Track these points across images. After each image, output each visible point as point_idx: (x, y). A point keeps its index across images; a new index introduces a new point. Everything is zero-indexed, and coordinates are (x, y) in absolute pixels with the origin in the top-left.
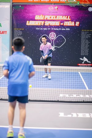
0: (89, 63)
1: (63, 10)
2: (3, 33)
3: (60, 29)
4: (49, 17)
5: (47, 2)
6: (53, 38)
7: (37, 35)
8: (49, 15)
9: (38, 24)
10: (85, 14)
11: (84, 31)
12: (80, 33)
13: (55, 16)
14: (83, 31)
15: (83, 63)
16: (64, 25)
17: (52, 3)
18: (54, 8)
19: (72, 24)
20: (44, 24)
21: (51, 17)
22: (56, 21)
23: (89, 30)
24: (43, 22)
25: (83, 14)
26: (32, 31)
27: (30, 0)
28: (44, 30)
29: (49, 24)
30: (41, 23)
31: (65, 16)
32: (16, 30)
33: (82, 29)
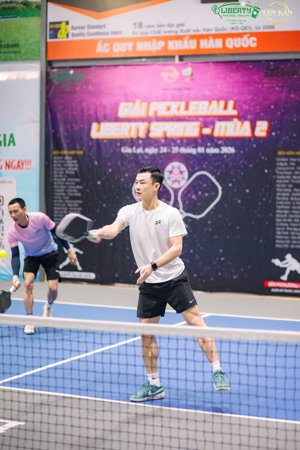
1: (213, 79)
2: (20, 165)
3: (201, 150)
4: (165, 108)
5: (158, 51)
6: (178, 182)
7: (127, 171)
8: (164, 100)
9: (130, 132)
10: (289, 92)
11: (286, 156)
12: (272, 165)
13: (183, 104)
14: (281, 156)
15: (284, 278)
16: (216, 134)
17: (173, 57)
18: (181, 75)
19: (241, 129)
20: (149, 131)
21: (169, 109)
22: (187, 120)
24: (143, 126)
25: (281, 92)
26: (109, 159)
27: (102, 50)
28: (147, 154)
29: (165, 133)
30: (138, 131)
31: (218, 100)
32: (60, 155)
33: (280, 150)
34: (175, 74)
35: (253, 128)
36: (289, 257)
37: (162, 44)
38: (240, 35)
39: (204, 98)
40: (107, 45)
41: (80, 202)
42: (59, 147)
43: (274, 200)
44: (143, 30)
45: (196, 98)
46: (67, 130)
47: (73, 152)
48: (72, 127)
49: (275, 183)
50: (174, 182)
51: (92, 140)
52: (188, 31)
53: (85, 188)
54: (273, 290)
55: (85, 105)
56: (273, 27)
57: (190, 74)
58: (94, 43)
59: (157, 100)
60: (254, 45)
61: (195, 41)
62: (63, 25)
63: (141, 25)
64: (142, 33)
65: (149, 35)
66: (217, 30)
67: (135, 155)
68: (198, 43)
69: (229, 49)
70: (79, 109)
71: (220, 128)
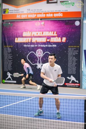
0: (76, 83)
1: (50, 25)
3: (47, 46)
4: (36, 34)
5: (34, 17)
6: (40, 55)
7: (26, 52)
8: (36, 31)
9: (26, 40)
10: (72, 29)
11: (71, 48)
12: (67, 50)
13: (41, 33)
14: (70, 48)
15: (70, 82)
16: (51, 41)
17: (39, 19)
18: (41, 24)
19: (58, 40)
20: (32, 40)
21: (37, 34)
22: (43, 37)
23: (76, 47)
24: (30, 39)
25: (70, 29)
26: (20, 48)
27: (18, 17)
28: (31, 47)
29: (36, 41)
30: (28, 40)
31: (52, 31)
32: (6, 47)
33: (69, 46)
34: (39, 24)
35: (62, 39)
36: (72, 76)
37: (35, 15)
38: (58, 13)
39: (47, 31)
40: (20, 15)
41: (12, 60)
42: (6, 45)
43: (68, 60)
44: (30, 11)
45: (45, 31)
46: (8, 40)
47: (10, 46)
48: (9, 39)
49: (68, 55)
50: (39, 55)
51: (15, 43)
52: (43, 11)
53: (13, 57)
54: (67, 86)
55: (13, 33)
56: (67, 10)
57: (43, 24)
58: (16, 15)
59: (34, 31)
60: (62, 16)
61: (45, 15)
62: (7, 10)
63: (29, 10)
64: (30, 12)
65: (32, 13)
66: (51, 11)
67: (28, 47)
68: (46, 15)
69: (54, 17)
70: (12, 34)
71: (52, 39)
